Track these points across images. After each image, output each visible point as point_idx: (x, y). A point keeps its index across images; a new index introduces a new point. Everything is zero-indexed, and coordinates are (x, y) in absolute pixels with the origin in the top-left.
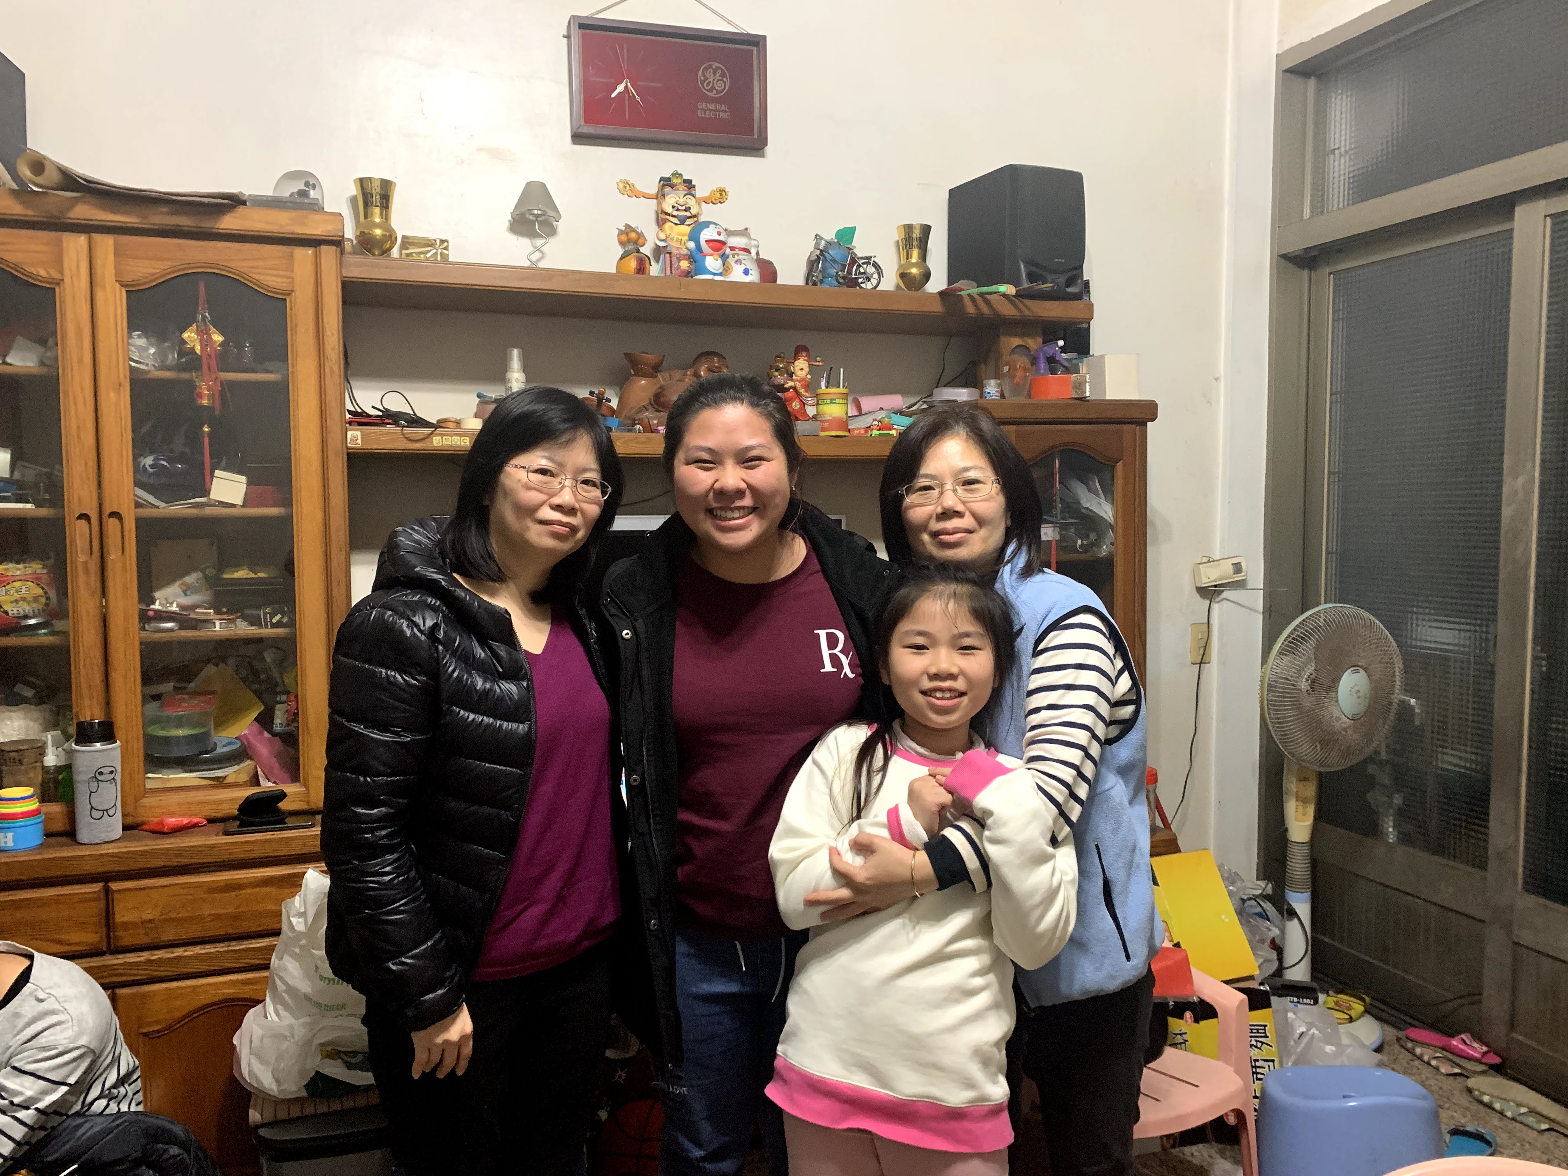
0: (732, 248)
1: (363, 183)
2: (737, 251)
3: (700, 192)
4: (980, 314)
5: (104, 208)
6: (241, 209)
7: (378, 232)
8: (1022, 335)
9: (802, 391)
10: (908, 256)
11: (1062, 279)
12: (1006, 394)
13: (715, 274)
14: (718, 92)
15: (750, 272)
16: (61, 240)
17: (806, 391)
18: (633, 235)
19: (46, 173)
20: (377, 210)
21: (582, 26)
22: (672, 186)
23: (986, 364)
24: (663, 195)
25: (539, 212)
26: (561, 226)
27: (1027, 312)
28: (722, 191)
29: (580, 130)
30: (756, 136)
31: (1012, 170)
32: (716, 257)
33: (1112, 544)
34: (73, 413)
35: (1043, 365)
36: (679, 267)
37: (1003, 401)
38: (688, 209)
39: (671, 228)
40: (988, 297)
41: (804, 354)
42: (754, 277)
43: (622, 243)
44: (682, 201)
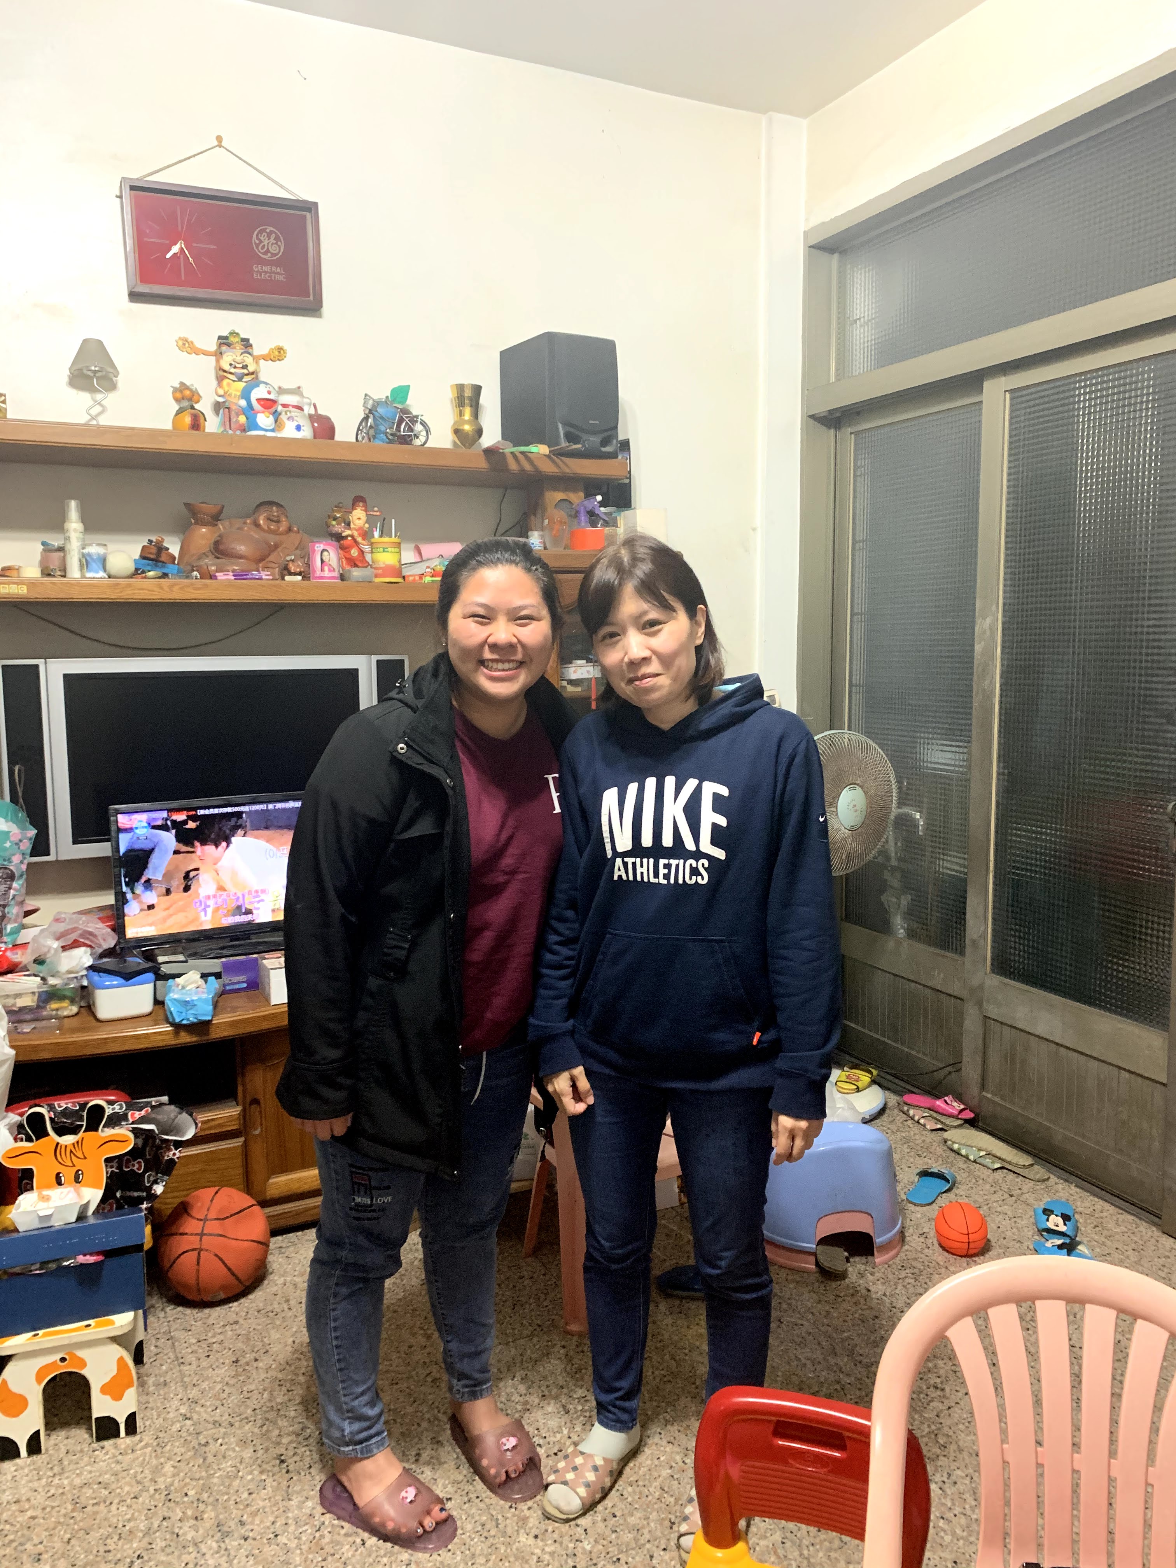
2: (291, 408)
3: (256, 351)
8: (565, 490)
9: (359, 539)
10: (461, 414)
11: (595, 440)
12: (548, 545)
13: (266, 430)
14: (274, 255)
15: (302, 428)
17: (364, 539)
18: (187, 393)
21: (132, 188)
22: (230, 345)
24: (221, 353)
25: (96, 368)
27: (567, 470)
28: (280, 349)
29: (137, 289)
30: (312, 297)
31: (549, 338)
35: (583, 518)
37: (546, 552)
38: (245, 367)
39: (229, 384)
40: (529, 455)
41: (361, 504)
42: (306, 433)
43: (177, 400)
44: (239, 359)
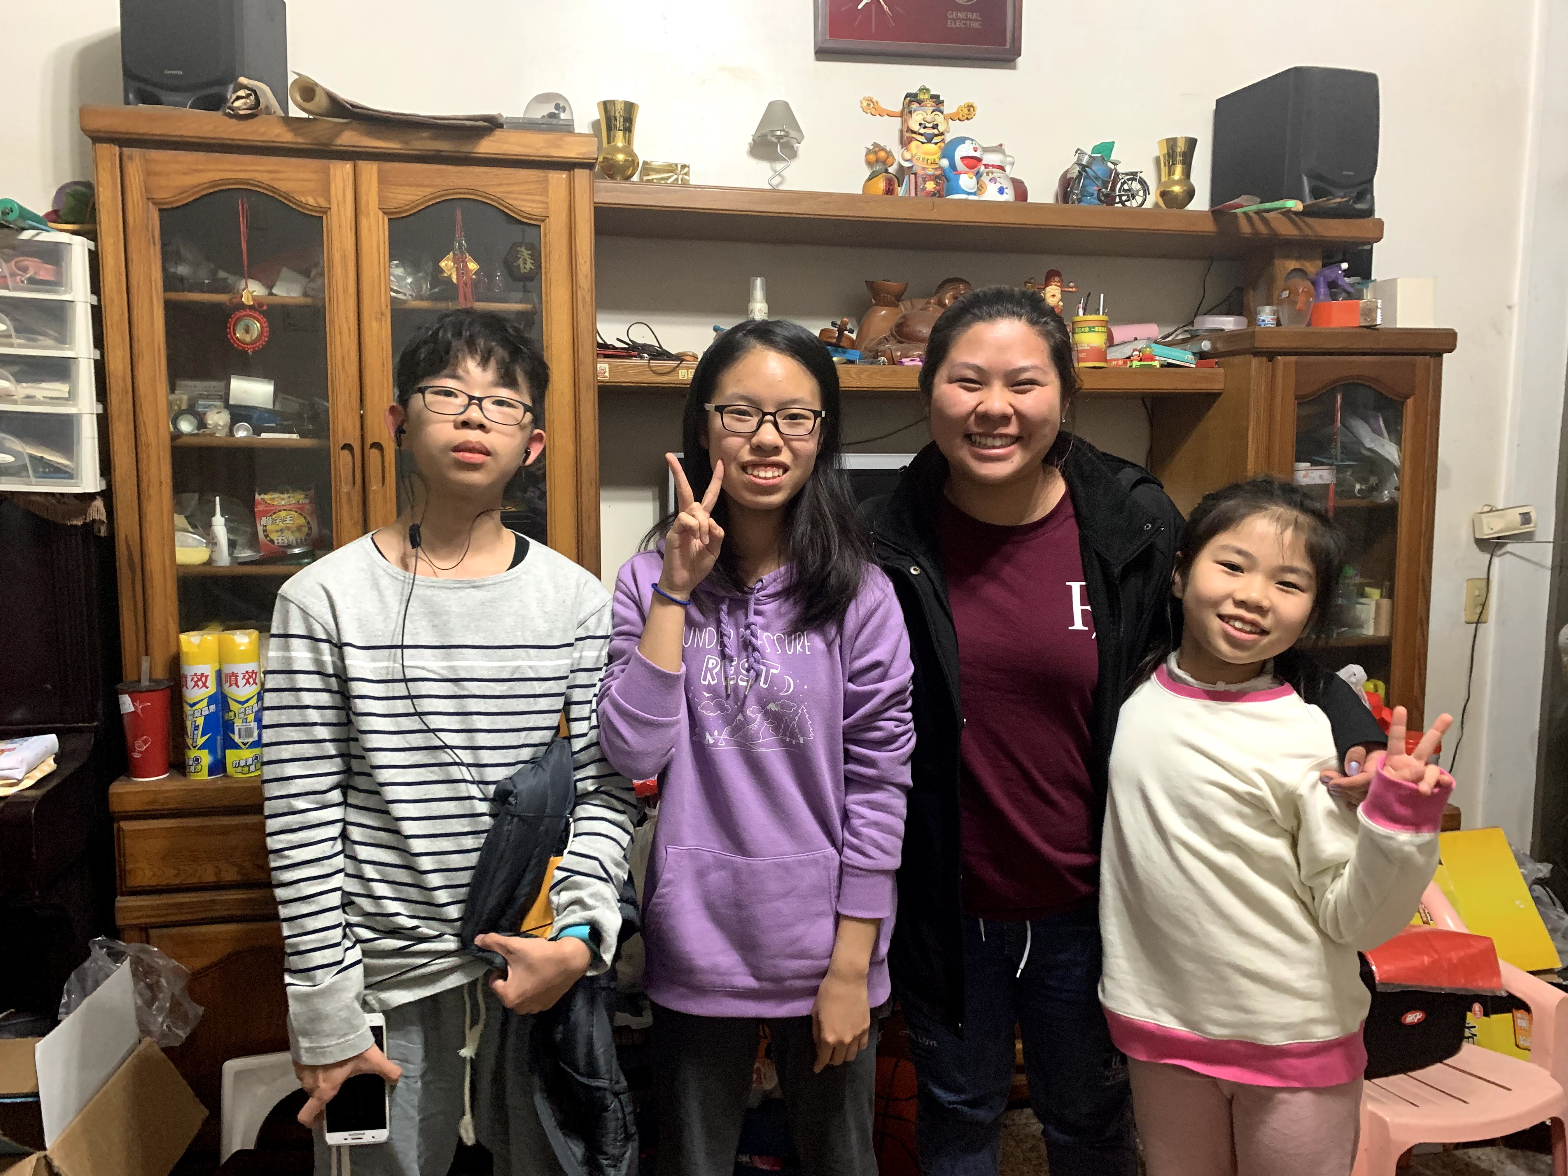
0: (986, 166)
1: (607, 106)
2: (990, 169)
3: (949, 108)
4: (1256, 233)
5: (369, 134)
6: (498, 133)
7: (621, 157)
8: (1298, 258)
10: (1170, 173)
13: (969, 194)
15: (1006, 191)
16: (329, 168)
18: (882, 154)
19: (317, 99)
20: (620, 134)
22: (920, 102)
23: (1254, 289)
24: (910, 112)
25: (783, 133)
26: (801, 148)
27: (1309, 232)
28: (970, 107)
31: (1297, 71)
33: (1397, 489)
34: (338, 342)
35: (1323, 290)
36: (924, 189)
37: (1281, 329)
38: (935, 126)
39: (917, 147)
40: (1265, 214)
41: (1057, 279)
42: (1009, 196)
43: (869, 164)
44: (929, 118)
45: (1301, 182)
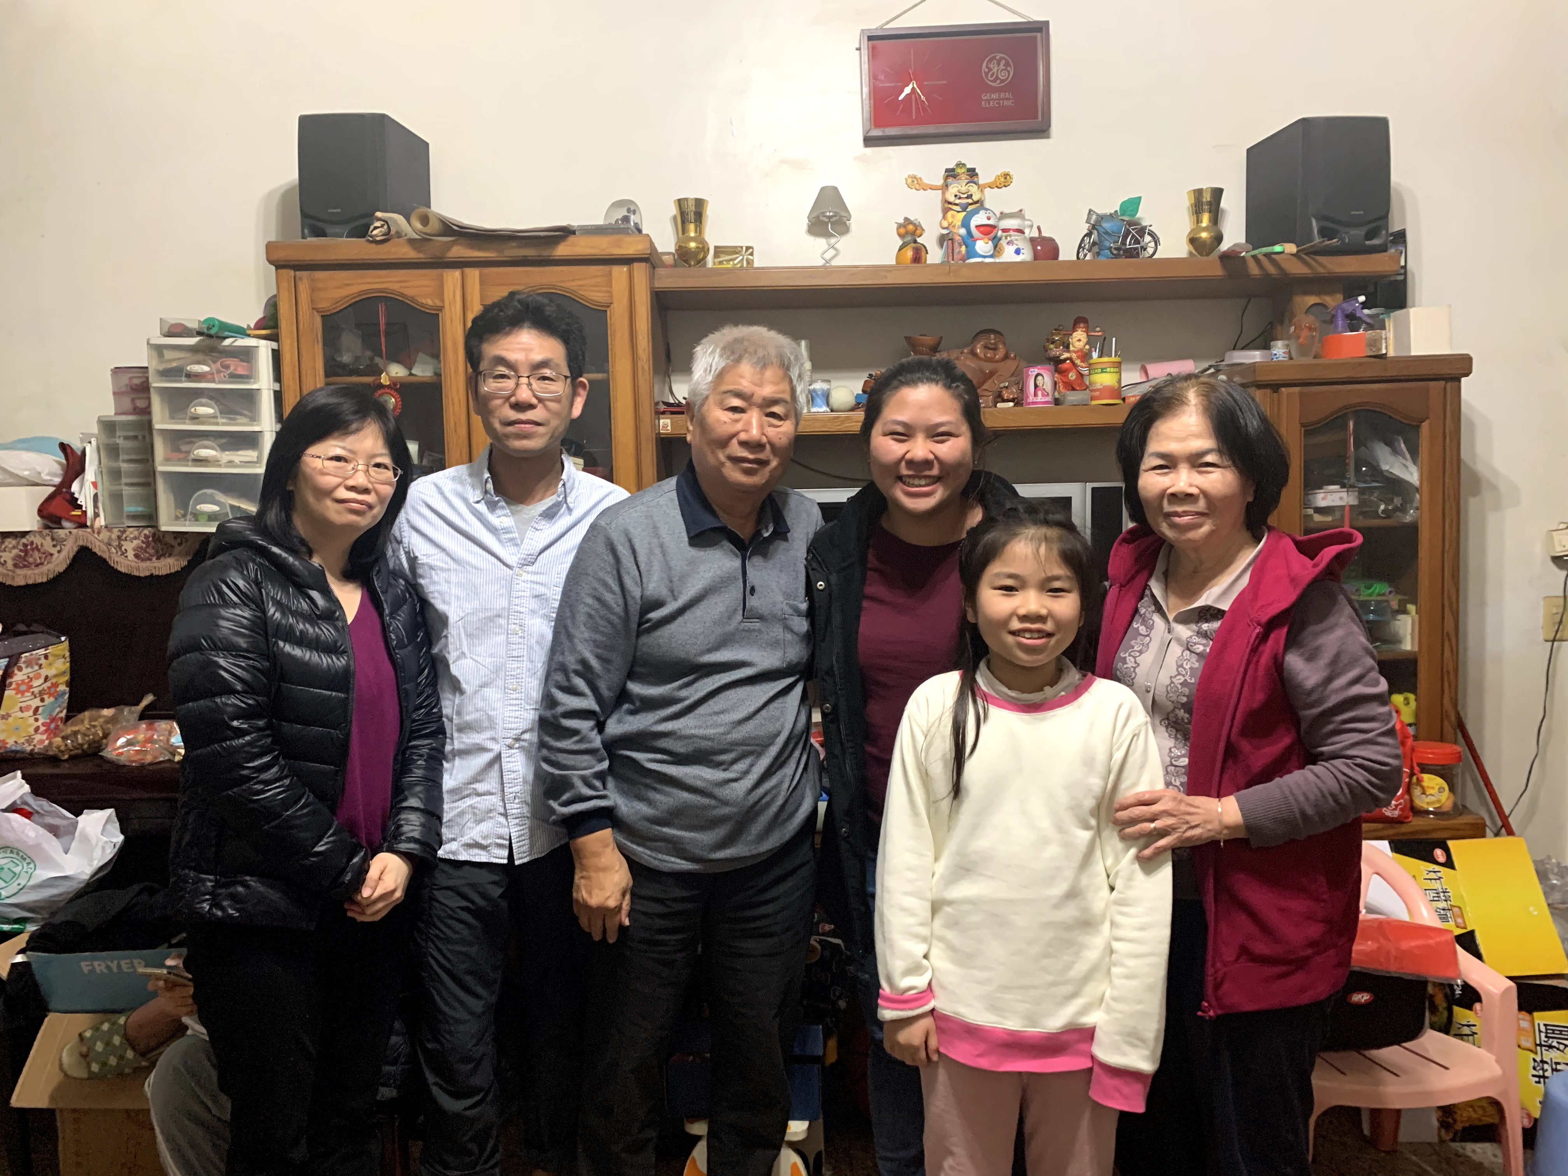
0: (1004, 231)
1: (680, 202)
2: (1011, 233)
4: (1267, 275)
5: (472, 247)
6: (571, 239)
7: (693, 245)
8: (1318, 293)
9: (1078, 362)
10: (1199, 221)
11: (1358, 233)
12: (1294, 355)
13: (985, 257)
14: (1002, 81)
15: (1022, 251)
16: (442, 276)
17: (1082, 361)
18: (911, 227)
19: (431, 223)
20: (692, 227)
21: (870, 38)
22: (955, 176)
23: (1278, 325)
24: (947, 186)
25: (831, 214)
26: (853, 223)
27: (1321, 270)
28: (1006, 176)
29: (870, 134)
30: (1040, 119)
31: (1306, 124)
32: (986, 240)
33: (1417, 509)
34: (451, 412)
35: (1341, 322)
37: (1292, 362)
38: (970, 197)
39: (953, 216)
40: (1274, 256)
41: (1082, 325)
42: (1026, 255)
43: (900, 235)
44: (964, 189)
45: (1311, 224)
